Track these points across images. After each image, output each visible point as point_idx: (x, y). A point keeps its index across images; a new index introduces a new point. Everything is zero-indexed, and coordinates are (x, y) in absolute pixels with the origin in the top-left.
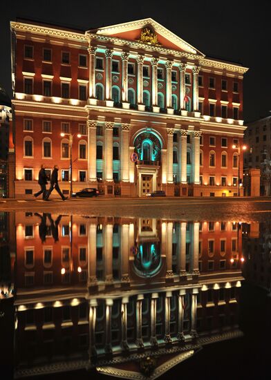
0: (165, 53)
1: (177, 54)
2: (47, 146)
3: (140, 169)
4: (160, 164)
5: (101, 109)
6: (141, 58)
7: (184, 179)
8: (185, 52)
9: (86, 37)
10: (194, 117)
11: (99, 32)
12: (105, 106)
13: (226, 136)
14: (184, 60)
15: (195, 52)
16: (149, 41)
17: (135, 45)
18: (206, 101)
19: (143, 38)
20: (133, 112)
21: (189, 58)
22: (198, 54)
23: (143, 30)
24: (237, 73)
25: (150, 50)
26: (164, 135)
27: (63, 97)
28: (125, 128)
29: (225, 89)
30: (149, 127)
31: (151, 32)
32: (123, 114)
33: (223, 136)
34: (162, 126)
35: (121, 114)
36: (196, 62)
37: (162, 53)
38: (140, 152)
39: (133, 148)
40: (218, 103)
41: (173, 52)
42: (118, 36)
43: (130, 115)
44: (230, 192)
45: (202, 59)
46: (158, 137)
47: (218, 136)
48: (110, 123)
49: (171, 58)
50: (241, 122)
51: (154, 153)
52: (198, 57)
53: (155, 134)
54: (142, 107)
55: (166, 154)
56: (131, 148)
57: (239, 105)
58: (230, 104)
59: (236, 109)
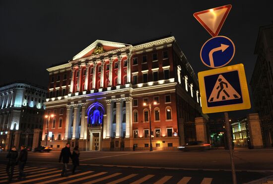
0: (107, 55)
3: (91, 130)
4: (103, 126)
5: (73, 98)
6: (94, 63)
7: (118, 135)
8: (119, 48)
10: (125, 88)
11: (74, 59)
12: (75, 96)
14: (119, 54)
15: (124, 46)
16: (98, 52)
17: (91, 58)
18: (140, 73)
19: (95, 52)
20: (88, 96)
21: (122, 51)
22: (126, 46)
23: (95, 48)
25: (99, 57)
26: (105, 104)
27: (62, 96)
28: (83, 106)
29: (156, 59)
30: (96, 102)
31: (99, 47)
32: (82, 98)
34: (104, 99)
36: (127, 51)
37: (105, 55)
38: (93, 119)
39: (88, 117)
40: (150, 72)
41: (111, 52)
43: (86, 97)
44: (164, 142)
45: (131, 48)
46: (102, 107)
48: (76, 105)
49: (110, 56)
50: (172, 80)
51: (100, 119)
52: (127, 48)
53: (100, 106)
54: (92, 91)
55: (106, 117)
56: (86, 117)
57: (169, 67)
58: (161, 68)
59: (167, 71)
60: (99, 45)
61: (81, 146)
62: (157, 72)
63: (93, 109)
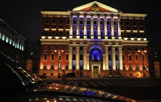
0: (103, 14)
1: (108, 13)
2: (53, 56)
3: (92, 64)
4: (102, 61)
5: (74, 39)
6: (92, 17)
7: (114, 68)
8: (112, 12)
9: (69, 13)
10: (118, 39)
11: (73, 10)
12: (76, 38)
13: (137, 46)
14: (112, 15)
15: (117, 11)
16: (95, 10)
17: (89, 13)
18: (125, 31)
19: (93, 9)
20: (88, 40)
21: (115, 14)
22: (119, 12)
23: (93, 6)
24: (141, 17)
25: (96, 14)
26: (104, 48)
27: (60, 37)
28: (85, 46)
29: (135, 25)
30: (96, 45)
31: (96, 7)
32: (84, 41)
33: (135, 46)
34: (102, 44)
35: (83, 41)
36: (118, 16)
37: (101, 14)
38: (92, 56)
39: (89, 55)
40: (132, 32)
41: (106, 13)
42: (82, 11)
43: (87, 41)
44: (141, 73)
45: (121, 14)
46: (101, 49)
47: (133, 47)
48: (78, 45)
49: (106, 15)
50: (145, 39)
51: (99, 56)
52: (119, 13)
53: (99, 48)
54: (92, 37)
55: (105, 56)
56: (88, 55)
57: (143, 31)
58: (138, 31)
59: (142, 33)
60: (96, 5)
61: (85, 74)
62: (136, 33)
63: (93, 50)
